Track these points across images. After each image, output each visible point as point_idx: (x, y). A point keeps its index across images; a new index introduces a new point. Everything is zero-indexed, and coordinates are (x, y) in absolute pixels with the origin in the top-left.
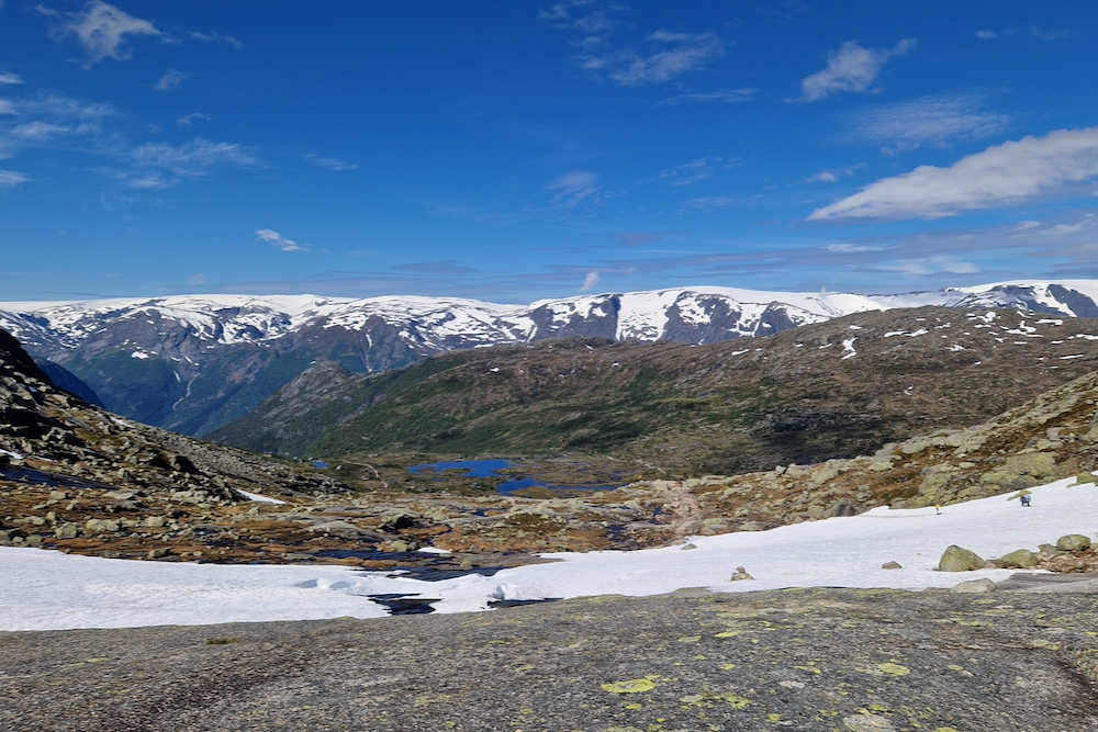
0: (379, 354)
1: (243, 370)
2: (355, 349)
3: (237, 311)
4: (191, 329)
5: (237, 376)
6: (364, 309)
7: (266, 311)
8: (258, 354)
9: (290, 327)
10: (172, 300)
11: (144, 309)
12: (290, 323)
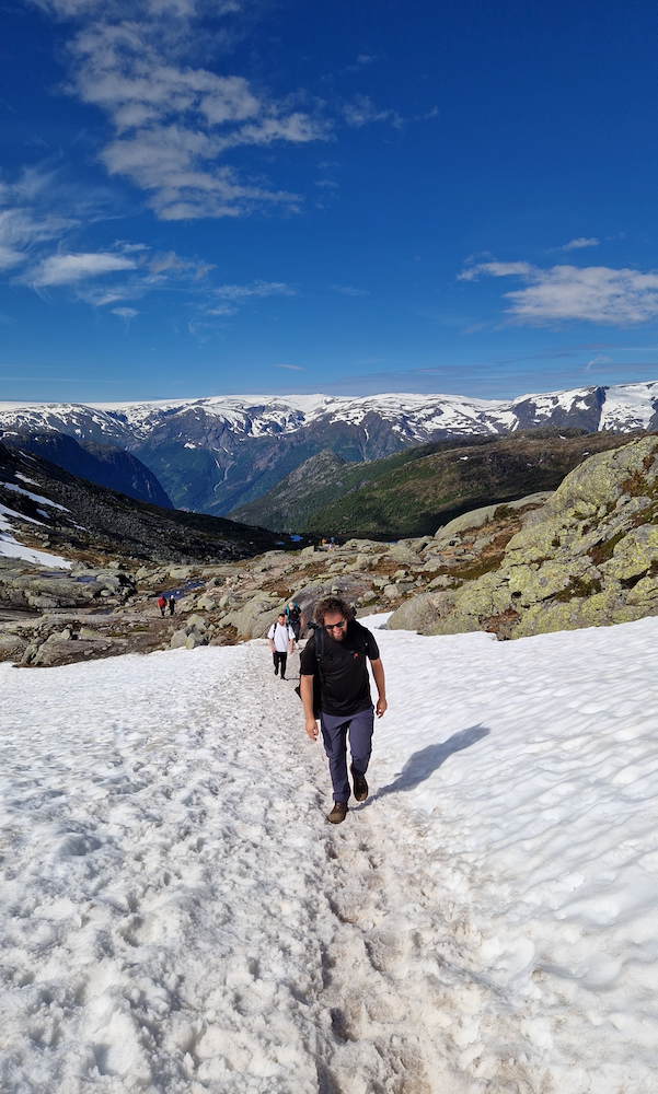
0: (375, 447)
1: (266, 459)
2: (354, 441)
3: (262, 409)
4: (227, 424)
5: (261, 464)
6: (363, 406)
7: (285, 409)
8: (277, 446)
9: (304, 423)
10: (215, 400)
11: (193, 407)
12: (304, 420)
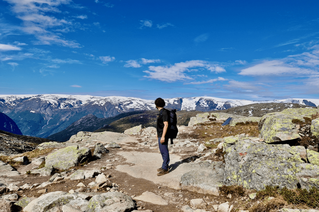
0: (109, 113)
1: (65, 117)
2: (101, 111)
3: (65, 99)
4: (50, 104)
5: (63, 119)
6: (105, 100)
7: (74, 99)
8: (70, 112)
9: (81, 105)
10: (45, 95)
11: (35, 97)
12: (82, 103)
